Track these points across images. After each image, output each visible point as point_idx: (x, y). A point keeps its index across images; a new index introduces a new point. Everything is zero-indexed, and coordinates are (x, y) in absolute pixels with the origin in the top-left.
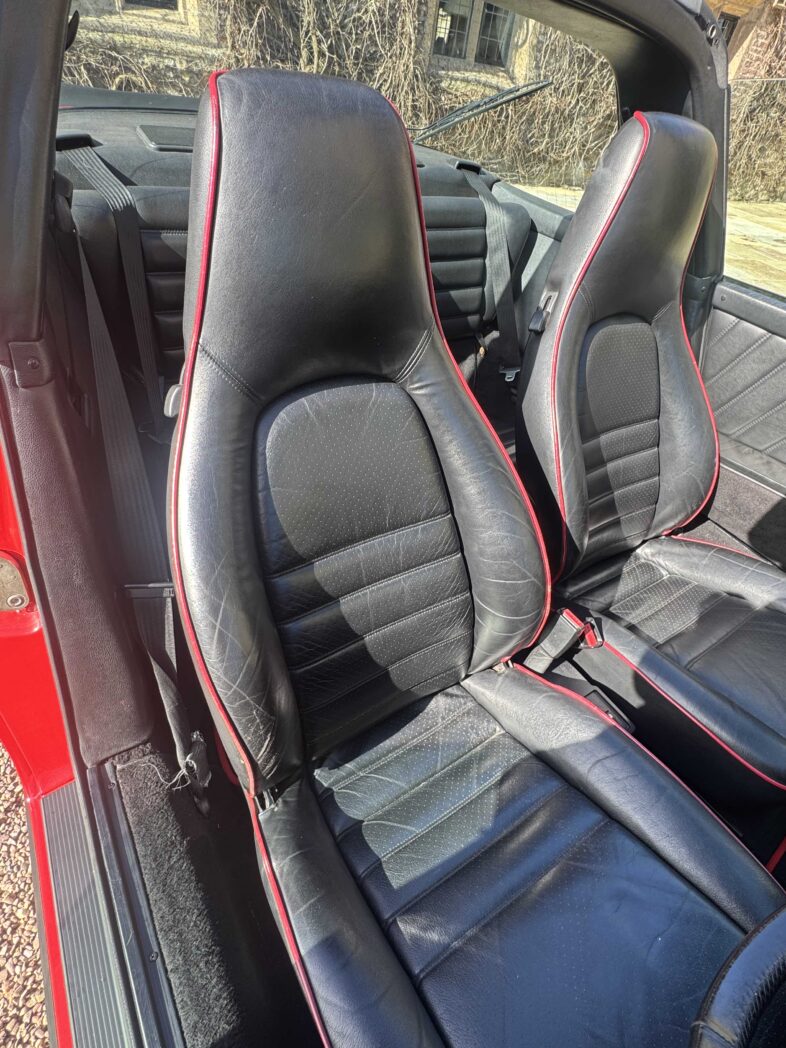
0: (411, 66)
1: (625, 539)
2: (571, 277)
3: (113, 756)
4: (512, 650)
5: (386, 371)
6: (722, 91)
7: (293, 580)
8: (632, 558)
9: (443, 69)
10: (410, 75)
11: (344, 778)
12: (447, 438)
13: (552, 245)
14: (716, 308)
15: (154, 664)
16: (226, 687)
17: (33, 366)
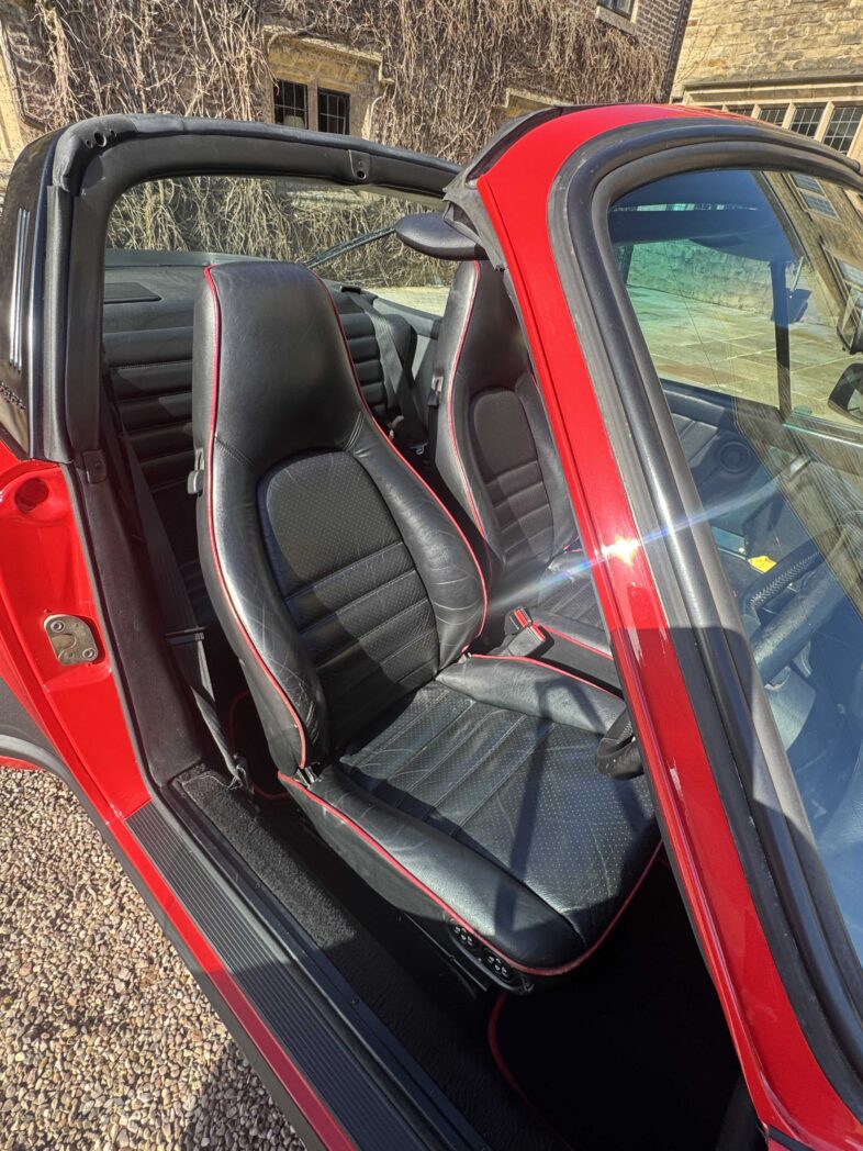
0: (260, 190)
1: (535, 557)
3: (177, 776)
4: (467, 640)
5: (337, 443)
8: (546, 572)
9: (291, 190)
10: (260, 198)
11: (364, 758)
12: (388, 486)
13: (430, 344)
15: (196, 696)
16: (277, 668)
17: (99, 468)
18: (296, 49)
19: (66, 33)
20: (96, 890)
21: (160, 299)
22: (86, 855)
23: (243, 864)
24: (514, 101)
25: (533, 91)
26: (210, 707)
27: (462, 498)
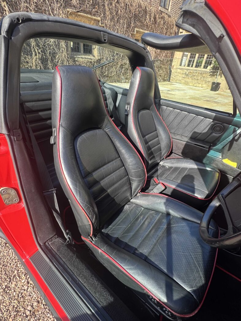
0: (66, 55)
1: (156, 161)
2: (132, 102)
3: (47, 241)
4: (140, 188)
5: (99, 126)
6: (151, 61)
7: (90, 179)
8: (159, 165)
9: (75, 55)
10: (66, 57)
11: (110, 230)
12: (115, 140)
13: (122, 96)
14: (161, 105)
15: (54, 212)
16: (83, 204)
17: (19, 135)
18: (76, 16)
19: (9, 9)
20: (19, 277)
21: (39, 82)
22: (16, 264)
23: (72, 273)
24: (137, 32)
25: (143, 29)
26: (58, 216)
27: (137, 144)
